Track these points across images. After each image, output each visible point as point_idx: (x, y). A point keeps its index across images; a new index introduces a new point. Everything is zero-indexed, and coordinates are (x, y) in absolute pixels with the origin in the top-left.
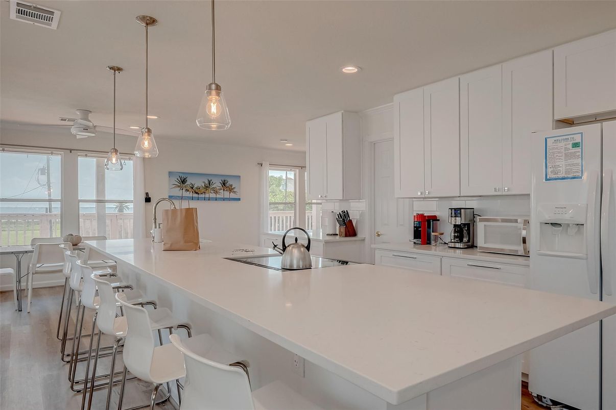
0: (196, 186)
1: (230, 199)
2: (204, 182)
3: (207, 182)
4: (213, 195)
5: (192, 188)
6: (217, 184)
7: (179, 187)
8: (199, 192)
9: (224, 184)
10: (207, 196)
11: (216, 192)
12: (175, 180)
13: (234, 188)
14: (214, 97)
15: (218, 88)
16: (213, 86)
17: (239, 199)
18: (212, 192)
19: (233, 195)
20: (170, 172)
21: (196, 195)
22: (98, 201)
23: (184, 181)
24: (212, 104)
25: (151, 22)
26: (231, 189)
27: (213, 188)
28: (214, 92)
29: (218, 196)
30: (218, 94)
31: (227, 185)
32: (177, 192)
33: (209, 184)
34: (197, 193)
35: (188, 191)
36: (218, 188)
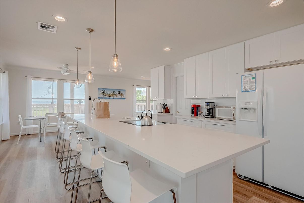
0: (108, 94)
1: (121, 99)
2: (112, 92)
3: (113, 92)
4: (115, 97)
6: (117, 93)
7: (102, 94)
9: (119, 93)
10: (113, 97)
11: (116, 96)
12: (100, 91)
14: (115, 59)
15: (117, 56)
16: (115, 55)
17: (125, 99)
19: (122, 97)
20: (99, 88)
21: (109, 97)
22: (71, 99)
23: (104, 92)
24: (115, 62)
25: (92, 31)
26: (122, 95)
27: (115, 94)
28: (115, 58)
29: (117, 97)
30: (117, 58)
31: (120, 93)
32: (102, 96)
34: (109, 96)
35: (106, 95)
36: (117, 94)
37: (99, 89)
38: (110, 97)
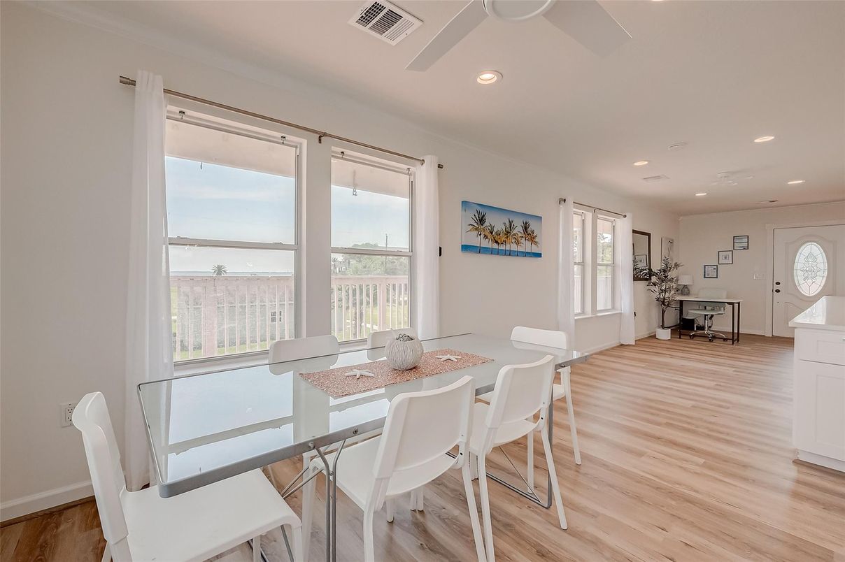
0: (495, 230)
2: (505, 224)
3: (508, 224)
4: (514, 247)
5: (492, 233)
6: (518, 230)
7: (476, 229)
8: (499, 242)
9: (526, 229)
10: (508, 247)
11: (518, 243)
12: (470, 217)
13: (536, 236)
18: (513, 241)
19: (534, 248)
21: (495, 246)
23: (482, 220)
26: (532, 238)
27: (514, 235)
29: (519, 249)
31: (529, 230)
32: (475, 240)
33: (510, 227)
34: (497, 242)
35: (487, 237)
36: (520, 235)
37: (464, 203)
38: (502, 247)
